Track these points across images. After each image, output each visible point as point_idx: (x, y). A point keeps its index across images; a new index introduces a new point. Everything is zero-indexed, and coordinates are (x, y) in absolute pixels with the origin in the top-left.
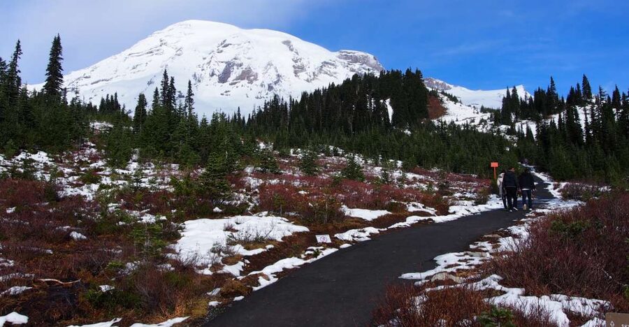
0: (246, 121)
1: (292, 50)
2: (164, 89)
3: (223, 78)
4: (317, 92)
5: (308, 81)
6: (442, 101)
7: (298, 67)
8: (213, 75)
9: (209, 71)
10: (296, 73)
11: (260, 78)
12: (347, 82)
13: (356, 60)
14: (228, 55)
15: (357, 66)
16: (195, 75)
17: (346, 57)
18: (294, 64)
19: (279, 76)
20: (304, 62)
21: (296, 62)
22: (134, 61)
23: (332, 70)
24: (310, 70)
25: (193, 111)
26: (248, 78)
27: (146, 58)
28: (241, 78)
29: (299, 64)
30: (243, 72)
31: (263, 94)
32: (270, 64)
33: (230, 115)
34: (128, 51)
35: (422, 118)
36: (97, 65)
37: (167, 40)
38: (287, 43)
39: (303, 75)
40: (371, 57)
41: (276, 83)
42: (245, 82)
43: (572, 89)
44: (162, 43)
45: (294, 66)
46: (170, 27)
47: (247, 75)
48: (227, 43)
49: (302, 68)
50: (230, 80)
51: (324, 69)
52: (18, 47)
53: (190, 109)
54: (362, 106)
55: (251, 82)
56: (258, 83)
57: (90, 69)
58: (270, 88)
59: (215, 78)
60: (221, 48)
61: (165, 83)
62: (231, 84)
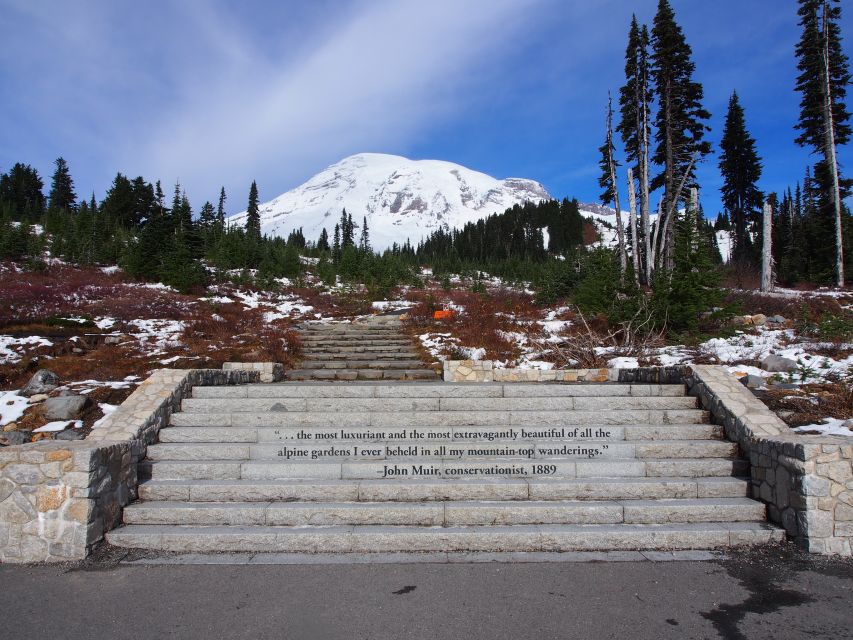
0: (416, 250)
1: (459, 179)
2: (344, 224)
3: (395, 209)
4: (480, 222)
5: (475, 209)
6: (596, 228)
7: (466, 196)
8: (385, 205)
9: (381, 202)
10: (463, 201)
11: (430, 207)
12: (508, 211)
13: (522, 187)
14: (398, 186)
15: (522, 193)
16: (368, 206)
17: (512, 185)
18: (462, 193)
19: (447, 205)
20: (472, 191)
21: (463, 190)
22: (311, 194)
23: (499, 197)
24: (478, 198)
25: (369, 243)
26: (418, 208)
27: (322, 191)
28: (411, 207)
29: (466, 193)
30: (413, 202)
31: (433, 223)
32: (439, 194)
33: (401, 244)
34: (306, 185)
35: (576, 244)
36: (278, 198)
37: (342, 173)
38: (455, 172)
39: (470, 203)
40: (536, 184)
41: (444, 212)
42: (416, 211)
43: (720, 214)
44: (337, 176)
45: (462, 195)
46: (344, 160)
47: (417, 205)
48: (397, 174)
49: (469, 197)
50: (401, 210)
51: (491, 196)
52: (223, 192)
53: (366, 241)
54: (519, 234)
55: (421, 212)
56: (428, 212)
57: (272, 203)
58: (439, 217)
59: (388, 209)
60: (392, 180)
61: (344, 219)
62: (403, 214)
